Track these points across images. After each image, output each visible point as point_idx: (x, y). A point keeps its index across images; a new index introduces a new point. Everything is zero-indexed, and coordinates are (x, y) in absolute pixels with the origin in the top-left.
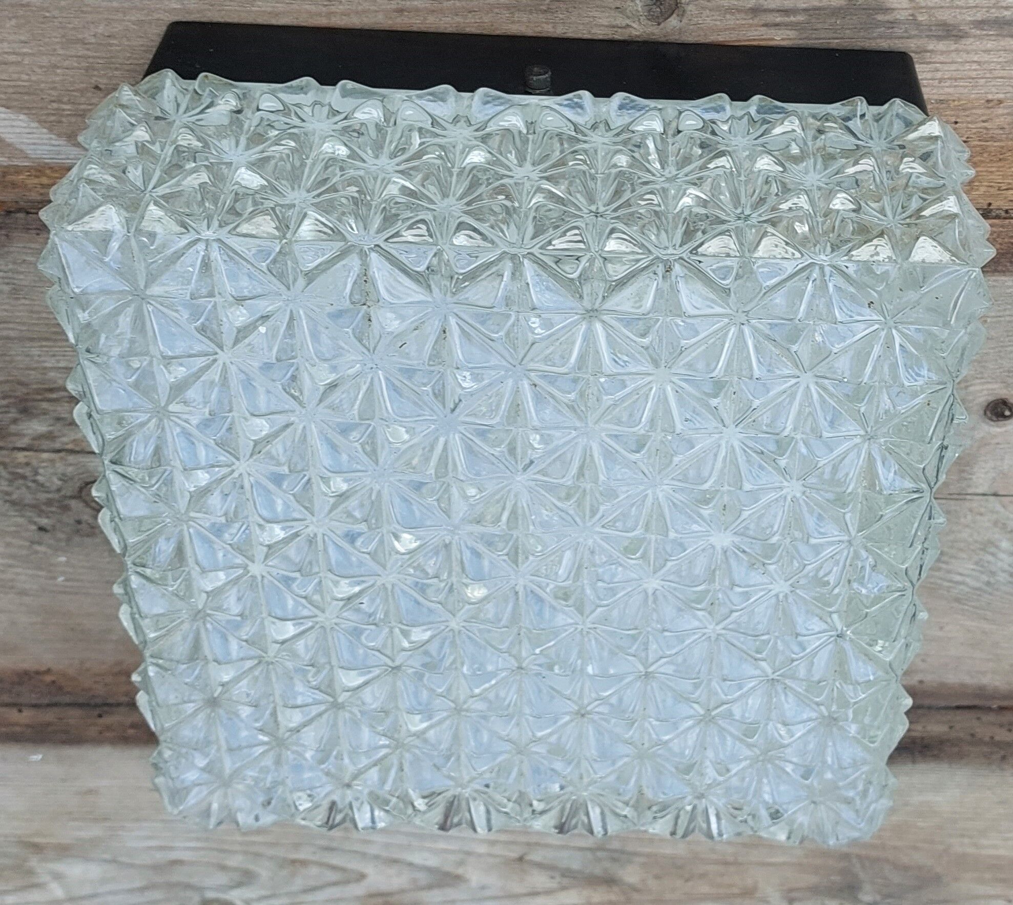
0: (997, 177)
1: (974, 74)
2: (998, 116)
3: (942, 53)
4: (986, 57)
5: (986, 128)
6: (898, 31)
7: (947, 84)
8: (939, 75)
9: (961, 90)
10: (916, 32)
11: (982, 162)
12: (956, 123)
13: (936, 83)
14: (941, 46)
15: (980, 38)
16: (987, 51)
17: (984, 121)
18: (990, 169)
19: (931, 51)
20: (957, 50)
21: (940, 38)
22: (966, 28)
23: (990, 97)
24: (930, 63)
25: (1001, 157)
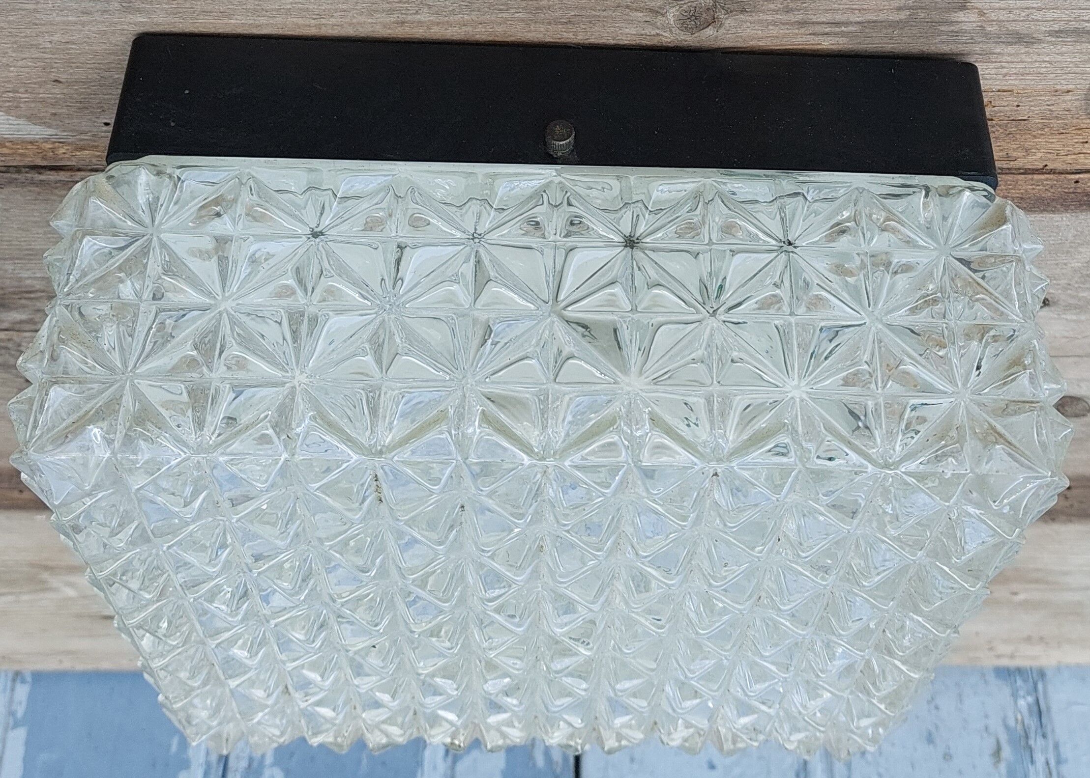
0: (1057, 146)
1: (1043, 71)
2: (1065, 102)
3: (1010, 55)
4: (1059, 58)
5: (1050, 110)
6: (962, 38)
7: (1012, 78)
8: (1004, 71)
9: (1028, 82)
10: (983, 39)
11: (1043, 134)
12: (1018, 106)
13: (1001, 77)
14: (1010, 49)
15: (1054, 44)
16: (1062, 54)
17: (1048, 105)
18: (1051, 141)
19: (999, 54)
20: (1028, 53)
21: (1009, 43)
22: (1041, 37)
23: (1058, 87)
24: (996, 62)
25: (1063, 131)
